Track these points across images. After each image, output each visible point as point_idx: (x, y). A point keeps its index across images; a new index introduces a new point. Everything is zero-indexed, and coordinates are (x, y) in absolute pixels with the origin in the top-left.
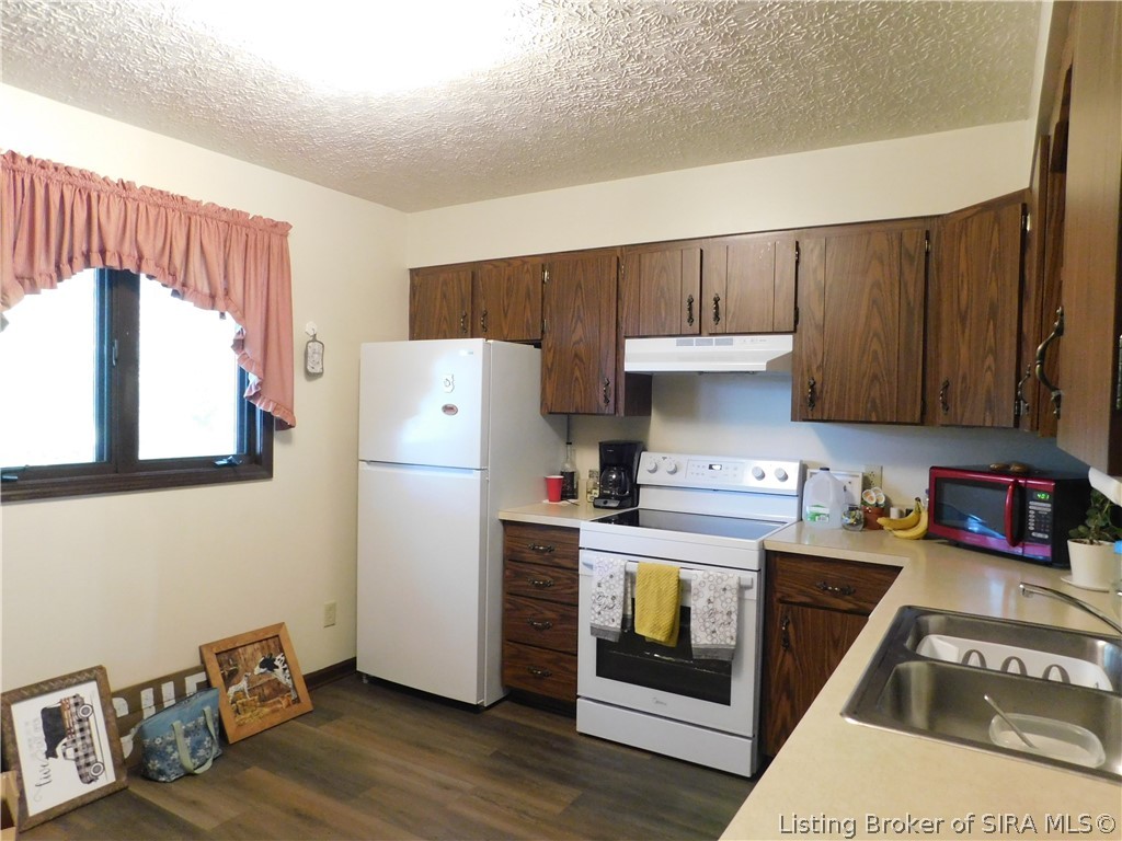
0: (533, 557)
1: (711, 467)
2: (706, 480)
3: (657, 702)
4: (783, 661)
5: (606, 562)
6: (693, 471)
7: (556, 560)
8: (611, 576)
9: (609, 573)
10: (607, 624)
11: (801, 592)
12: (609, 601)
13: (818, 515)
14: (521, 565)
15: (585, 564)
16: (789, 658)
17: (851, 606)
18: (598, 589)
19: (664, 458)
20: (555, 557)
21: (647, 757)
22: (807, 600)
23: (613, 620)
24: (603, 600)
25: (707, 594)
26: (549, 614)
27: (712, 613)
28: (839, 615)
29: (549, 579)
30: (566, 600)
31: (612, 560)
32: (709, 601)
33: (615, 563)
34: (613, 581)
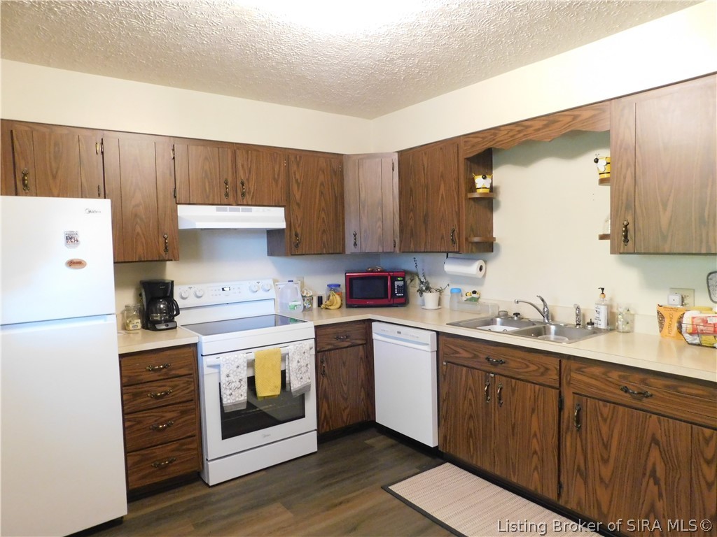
0: (153, 376)
1: (223, 289)
2: (223, 298)
3: (265, 436)
4: (323, 382)
5: (232, 359)
6: (211, 293)
7: (173, 372)
8: (238, 367)
9: (236, 365)
10: (237, 399)
11: (329, 344)
12: (237, 384)
13: (296, 306)
14: (140, 386)
15: (210, 367)
16: (325, 380)
17: (350, 344)
18: (227, 379)
19: (190, 288)
20: (171, 370)
21: (264, 473)
22: (330, 347)
23: (242, 395)
24: (233, 385)
25: (297, 358)
26: (169, 415)
27: (300, 368)
28: (344, 350)
29: (167, 389)
30: (184, 399)
31: (236, 356)
32: (298, 362)
33: (239, 357)
34: (239, 369)
